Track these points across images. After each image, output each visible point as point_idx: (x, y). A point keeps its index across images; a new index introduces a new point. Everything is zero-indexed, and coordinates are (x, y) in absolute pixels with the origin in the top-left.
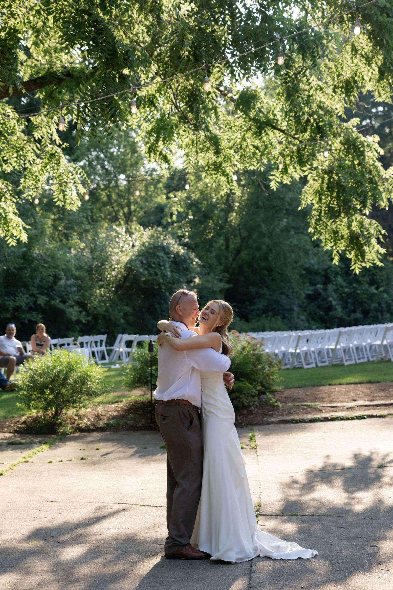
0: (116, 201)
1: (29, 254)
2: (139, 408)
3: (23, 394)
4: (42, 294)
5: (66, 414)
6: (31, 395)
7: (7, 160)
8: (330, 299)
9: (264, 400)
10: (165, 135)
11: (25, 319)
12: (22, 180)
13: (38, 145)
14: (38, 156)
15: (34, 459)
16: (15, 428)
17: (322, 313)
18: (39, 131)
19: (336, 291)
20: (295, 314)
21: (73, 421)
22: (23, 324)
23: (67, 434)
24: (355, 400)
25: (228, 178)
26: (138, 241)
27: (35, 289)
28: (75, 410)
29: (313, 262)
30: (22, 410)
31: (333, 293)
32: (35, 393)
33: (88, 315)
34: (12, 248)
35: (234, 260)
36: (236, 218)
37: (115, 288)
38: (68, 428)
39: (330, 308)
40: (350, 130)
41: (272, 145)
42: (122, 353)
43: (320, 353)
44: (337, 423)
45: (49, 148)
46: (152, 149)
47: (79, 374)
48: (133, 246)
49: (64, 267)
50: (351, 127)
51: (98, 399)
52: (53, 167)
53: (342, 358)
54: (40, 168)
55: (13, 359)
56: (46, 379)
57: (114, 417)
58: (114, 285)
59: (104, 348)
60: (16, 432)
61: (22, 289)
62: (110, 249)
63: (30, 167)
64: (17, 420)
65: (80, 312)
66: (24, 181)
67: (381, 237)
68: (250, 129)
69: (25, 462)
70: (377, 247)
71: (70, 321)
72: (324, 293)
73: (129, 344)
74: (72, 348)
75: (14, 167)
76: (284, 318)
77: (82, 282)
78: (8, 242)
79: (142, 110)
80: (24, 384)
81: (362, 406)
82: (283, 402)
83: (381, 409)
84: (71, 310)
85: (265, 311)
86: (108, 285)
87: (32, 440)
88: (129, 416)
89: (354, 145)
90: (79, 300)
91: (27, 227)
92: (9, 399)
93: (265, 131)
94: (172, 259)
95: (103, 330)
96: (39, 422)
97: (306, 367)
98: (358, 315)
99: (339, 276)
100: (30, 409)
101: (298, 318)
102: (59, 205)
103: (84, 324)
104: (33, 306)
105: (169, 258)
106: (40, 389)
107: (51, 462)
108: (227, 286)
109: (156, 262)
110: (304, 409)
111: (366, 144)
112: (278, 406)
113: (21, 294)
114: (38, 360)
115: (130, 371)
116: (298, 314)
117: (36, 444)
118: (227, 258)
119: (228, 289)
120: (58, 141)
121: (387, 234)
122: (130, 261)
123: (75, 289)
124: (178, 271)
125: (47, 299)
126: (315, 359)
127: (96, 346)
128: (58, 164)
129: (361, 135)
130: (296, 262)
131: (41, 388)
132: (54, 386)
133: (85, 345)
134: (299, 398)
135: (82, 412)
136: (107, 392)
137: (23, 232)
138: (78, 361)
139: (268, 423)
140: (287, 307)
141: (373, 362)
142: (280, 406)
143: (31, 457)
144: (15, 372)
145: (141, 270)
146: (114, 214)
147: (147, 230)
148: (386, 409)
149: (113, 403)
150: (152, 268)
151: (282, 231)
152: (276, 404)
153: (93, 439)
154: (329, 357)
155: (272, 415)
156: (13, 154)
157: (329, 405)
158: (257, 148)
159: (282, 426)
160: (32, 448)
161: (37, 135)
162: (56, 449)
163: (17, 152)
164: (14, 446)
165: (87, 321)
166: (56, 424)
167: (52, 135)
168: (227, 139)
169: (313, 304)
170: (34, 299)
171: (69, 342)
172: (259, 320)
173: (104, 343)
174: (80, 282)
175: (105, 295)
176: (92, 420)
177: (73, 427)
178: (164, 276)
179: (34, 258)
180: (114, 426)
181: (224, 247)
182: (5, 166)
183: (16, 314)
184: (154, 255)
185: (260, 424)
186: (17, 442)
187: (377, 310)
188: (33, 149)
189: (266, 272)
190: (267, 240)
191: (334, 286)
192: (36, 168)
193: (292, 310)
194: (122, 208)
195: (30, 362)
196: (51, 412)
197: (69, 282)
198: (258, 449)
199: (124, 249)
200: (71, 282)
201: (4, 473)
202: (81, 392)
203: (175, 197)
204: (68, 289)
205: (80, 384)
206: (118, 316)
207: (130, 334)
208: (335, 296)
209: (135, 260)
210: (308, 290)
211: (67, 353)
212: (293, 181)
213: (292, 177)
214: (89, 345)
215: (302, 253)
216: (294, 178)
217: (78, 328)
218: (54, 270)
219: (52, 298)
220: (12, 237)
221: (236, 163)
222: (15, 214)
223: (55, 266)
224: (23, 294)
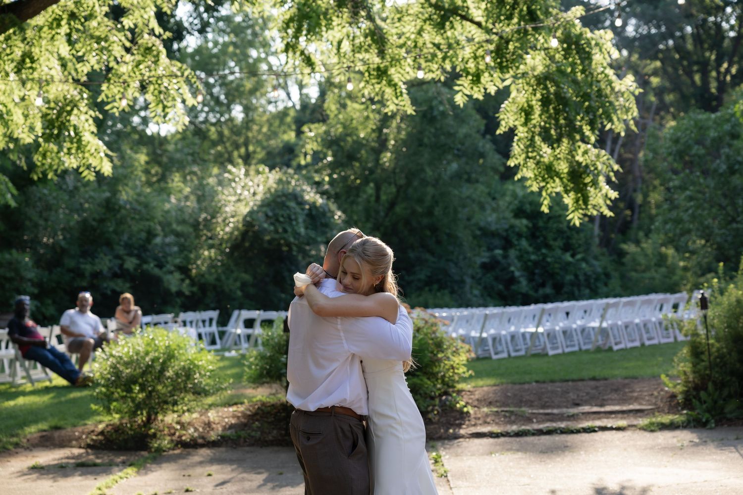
0: (229, 139)
1: (113, 200)
2: (268, 413)
3: (101, 392)
4: (131, 255)
5: (162, 421)
6: (113, 393)
8: (512, 268)
9: (447, 403)
10: (308, 27)
11: (106, 288)
12: (104, 87)
13: (128, 34)
14: (128, 50)
15: (115, 490)
16: (89, 441)
17: (501, 287)
18: (131, 17)
19: (520, 258)
20: (467, 288)
21: (172, 431)
22: (104, 295)
23: (164, 451)
24: (578, 405)
25: (396, 89)
26: (261, 187)
27: (122, 248)
28: (175, 415)
29: (490, 219)
30: (99, 414)
31: (516, 261)
32: (119, 390)
33: (193, 283)
34: (89, 184)
35: (386, 215)
36: (390, 160)
37: (230, 248)
38: (166, 442)
39: (512, 280)
40: (571, 23)
41: (458, 44)
42: (239, 336)
43: (513, 338)
44: (556, 437)
45: (145, 39)
46: (290, 47)
47: (182, 364)
48: (254, 194)
49: (161, 219)
50: (572, 18)
51: (210, 400)
52: (149, 67)
53: (545, 345)
54: (130, 68)
55: (89, 343)
56: (135, 370)
57: (232, 426)
58: (229, 245)
59: (214, 329)
60: (89, 446)
61: (104, 248)
62: (224, 197)
63: (116, 67)
64: (92, 428)
65: (182, 280)
66: (108, 88)
67: (612, 174)
68: (430, 19)
69: (101, 494)
70: (606, 188)
71: (167, 292)
72: (503, 261)
73: (249, 323)
74: (171, 328)
75: (92, 67)
76: (452, 292)
77: (186, 240)
78: (84, 174)
80: (103, 378)
81: (588, 413)
82: (475, 406)
83: (616, 417)
84: (169, 277)
85: (429, 282)
86: (221, 244)
87: (112, 460)
88: (254, 426)
89: (577, 44)
90: (181, 265)
91: (111, 154)
92: (81, 398)
93: (451, 22)
94: (306, 212)
95: (213, 305)
96: (123, 433)
97: (494, 357)
98: (548, 290)
100: (111, 414)
101: (471, 293)
103: (187, 297)
104: (119, 272)
105: (303, 209)
106: (125, 385)
109: (285, 215)
110: (505, 417)
111: (593, 43)
112: (468, 412)
113: (101, 255)
114: (123, 342)
115: (256, 358)
116: (471, 287)
117: (117, 465)
118: (377, 212)
120: (157, 30)
121: (621, 170)
122: (251, 213)
123: (176, 249)
124: (315, 228)
125: (138, 262)
126: (507, 347)
127: (204, 326)
128: (156, 62)
129: (587, 30)
130: (469, 219)
131: (127, 384)
132: (147, 380)
133: (188, 324)
134: (497, 401)
135: (186, 418)
136: (222, 389)
137: (105, 160)
138: (182, 345)
139: (457, 438)
140: (457, 278)
141: (587, 351)
142: (471, 412)
143: (109, 488)
144: (90, 359)
145: (266, 225)
146: (227, 155)
147: (273, 172)
148: (625, 418)
149: (230, 405)
150: (280, 222)
151: (452, 178)
152: (465, 409)
153: (201, 459)
154: (525, 344)
155: (460, 426)
157: (541, 411)
158: (438, 46)
159: (477, 441)
160: (111, 473)
161: (127, 22)
162: (146, 474)
164: (84, 469)
165: (192, 292)
166: (147, 436)
167: (148, 21)
168: (397, 34)
169: (489, 275)
170: (120, 262)
171: (166, 320)
172: (420, 295)
173: (214, 323)
174: (183, 240)
175: (216, 259)
176: (201, 430)
177: (172, 441)
178: (296, 234)
179: (121, 207)
180: (232, 440)
181: (373, 199)
183: (95, 281)
184: (283, 205)
185: (445, 439)
186: (90, 462)
187: (572, 284)
188: (121, 40)
189: (428, 233)
190: (430, 190)
191: (517, 252)
192: (123, 69)
193: (462, 282)
194: (238, 148)
195: (112, 346)
196: (141, 418)
197: (168, 240)
198: (449, 478)
199: (242, 197)
200: (170, 239)
202: (186, 390)
203: (311, 131)
204: (167, 249)
205: (184, 378)
206: (233, 286)
207: (249, 309)
208: (518, 265)
209: (258, 212)
210: (484, 257)
211: (165, 333)
212: (487, 95)
213: (485, 89)
214: (194, 324)
215: (476, 207)
216: (488, 91)
217: (179, 301)
218: (147, 223)
219: (145, 262)
220: (89, 167)
221: (408, 69)
222: (93, 133)
223: (148, 217)
224: (105, 255)
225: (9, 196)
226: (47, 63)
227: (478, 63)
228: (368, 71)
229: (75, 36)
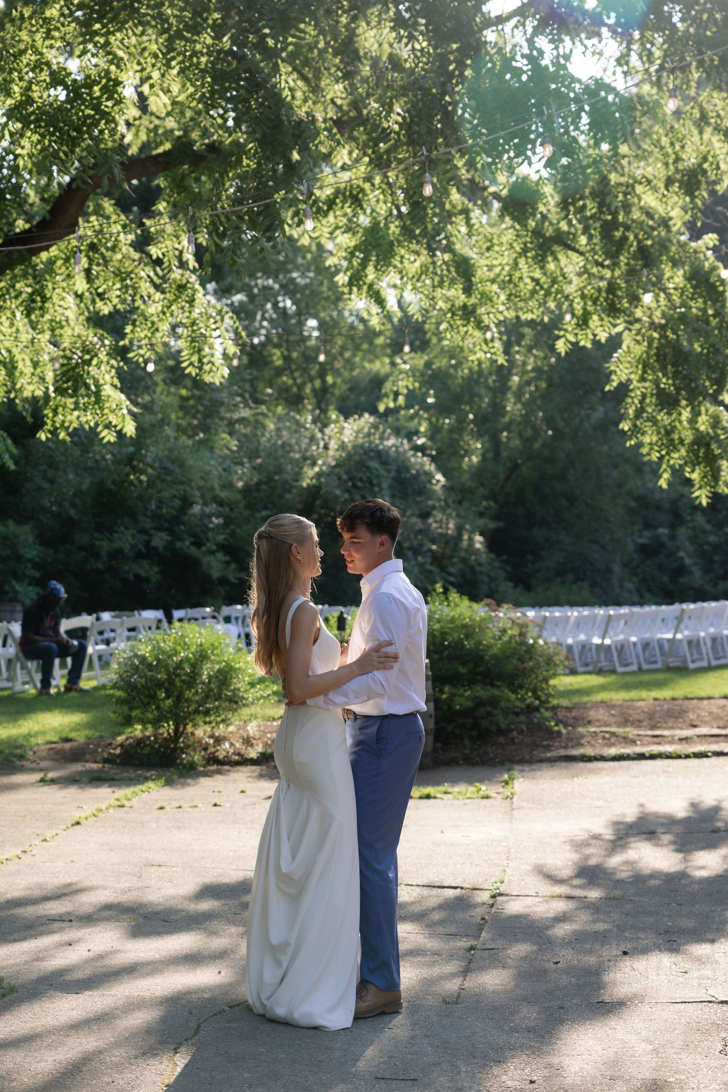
0: (299, 367)
1: (139, 457)
4: (160, 529)
5: (192, 733)
6: (134, 699)
7: (104, 293)
8: (681, 554)
9: (536, 720)
10: (377, 256)
11: (128, 572)
12: (128, 329)
13: (158, 269)
14: (157, 287)
15: (135, 802)
16: (105, 755)
17: (665, 579)
18: (159, 245)
19: (692, 539)
20: (615, 580)
21: (205, 746)
23: (194, 768)
24: (695, 726)
26: (334, 441)
27: (149, 520)
28: (208, 729)
30: (118, 725)
31: (687, 544)
32: (141, 697)
33: (241, 568)
34: (109, 447)
35: (508, 478)
38: (195, 759)
39: (681, 570)
40: (702, 256)
41: (565, 278)
43: (646, 645)
44: (659, 763)
45: (176, 274)
46: (356, 280)
47: (217, 666)
48: (326, 448)
49: (201, 482)
50: (704, 249)
51: (249, 711)
52: (183, 308)
53: (685, 656)
54: (160, 308)
60: (105, 761)
61: (126, 519)
63: (142, 307)
64: (109, 741)
65: (227, 563)
66: (132, 331)
68: (526, 250)
69: (120, 806)
71: (207, 578)
72: (670, 544)
74: (208, 624)
75: (115, 306)
76: (594, 585)
77: (232, 510)
78: (102, 435)
79: (338, 213)
81: (705, 736)
82: (570, 725)
84: (211, 559)
85: (561, 572)
89: (707, 281)
90: (226, 542)
91: (135, 410)
93: (553, 253)
94: (393, 474)
96: (146, 746)
97: (619, 670)
99: (699, 513)
100: (132, 724)
101: (622, 586)
102: (190, 374)
103: (233, 585)
104: (144, 551)
105: (388, 471)
106: (148, 690)
107: (162, 808)
108: (492, 525)
109: (365, 479)
110: (604, 738)
112: (559, 732)
113: (122, 528)
116: (622, 578)
117: (138, 780)
118: (494, 475)
119: (495, 531)
120: (192, 263)
122: (318, 476)
123: (219, 521)
124: (404, 495)
125: (169, 538)
126: (638, 656)
128: (191, 301)
129: (720, 265)
130: (620, 486)
131: (151, 689)
132: (173, 685)
133: (233, 621)
134: (598, 720)
135: (221, 731)
137: (128, 418)
138: (216, 644)
139: (541, 761)
140: (600, 566)
142: (564, 731)
143: (129, 800)
145: (338, 492)
146: (295, 389)
147: (351, 420)
150: (358, 488)
151: (595, 430)
152: (556, 728)
153: (236, 777)
154: (662, 654)
155: (548, 748)
156: (114, 284)
157: (649, 733)
158: (537, 282)
159: (563, 764)
160: (131, 786)
161: (154, 251)
163: (123, 280)
164: (100, 783)
165: (239, 578)
166: (175, 749)
167: (181, 252)
169: (649, 562)
170: (146, 538)
171: (204, 614)
172: (549, 589)
174: (228, 510)
176: (238, 745)
177: (204, 756)
179: (149, 466)
182: (99, 304)
183: (113, 563)
184: (362, 465)
185: (527, 761)
186: (107, 777)
188: (149, 276)
189: (564, 502)
190: (568, 445)
191: (689, 531)
192: (153, 309)
193: (609, 571)
194: (311, 380)
196: (168, 729)
197: (208, 509)
198: (515, 800)
200: (212, 508)
201: (83, 822)
202: (218, 698)
203: (405, 363)
204: (207, 522)
205: (218, 683)
208: (691, 548)
209: (328, 475)
210: (641, 536)
211: (197, 629)
212: (596, 343)
213: (595, 335)
214: (240, 621)
215: (629, 469)
216: (598, 338)
217: (222, 591)
218: (182, 487)
219: (178, 538)
220: (108, 426)
221: (501, 308)
222: (115, 386)
223: (184, 479)
224: (127, 528)
225: (6, 457)
226: (62, 303)
227: (585, 304)
228: (450, 310)
229: (95, 269)
